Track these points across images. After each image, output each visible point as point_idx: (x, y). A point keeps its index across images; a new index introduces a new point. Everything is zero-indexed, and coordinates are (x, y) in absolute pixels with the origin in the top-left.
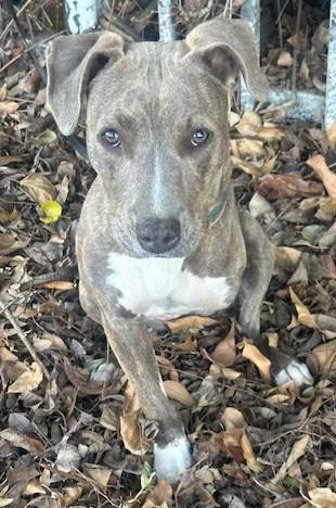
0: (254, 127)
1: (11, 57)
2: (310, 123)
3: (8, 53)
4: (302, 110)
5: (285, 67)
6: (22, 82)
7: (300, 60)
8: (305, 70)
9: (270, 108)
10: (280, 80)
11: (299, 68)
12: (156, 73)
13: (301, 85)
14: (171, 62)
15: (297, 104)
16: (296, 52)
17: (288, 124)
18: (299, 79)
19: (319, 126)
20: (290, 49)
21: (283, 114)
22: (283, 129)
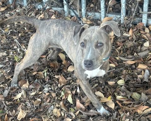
0: (85, 21)
1: (30, 8)
2: (98, 20)
3: (29, 7)
4: (96, 17)
5: (92, 7)
6: (33, 14)
7: (95, 6)
8: (96, 8)
9: (89, 17)
10: (91, 10)
11: (95, 7)
12: (93, 32)
13: (96, 11)
14: (96, 30)
15: (95, 16)
16: (94, 4)
17: (93, 20)
18: (95, 10)
19: (100, 20)
20: (93, 3)
21: (92, 18)
22: (92, 21)
